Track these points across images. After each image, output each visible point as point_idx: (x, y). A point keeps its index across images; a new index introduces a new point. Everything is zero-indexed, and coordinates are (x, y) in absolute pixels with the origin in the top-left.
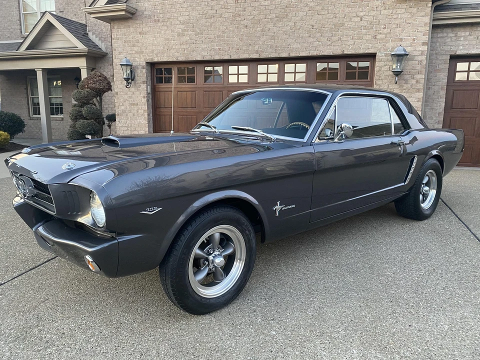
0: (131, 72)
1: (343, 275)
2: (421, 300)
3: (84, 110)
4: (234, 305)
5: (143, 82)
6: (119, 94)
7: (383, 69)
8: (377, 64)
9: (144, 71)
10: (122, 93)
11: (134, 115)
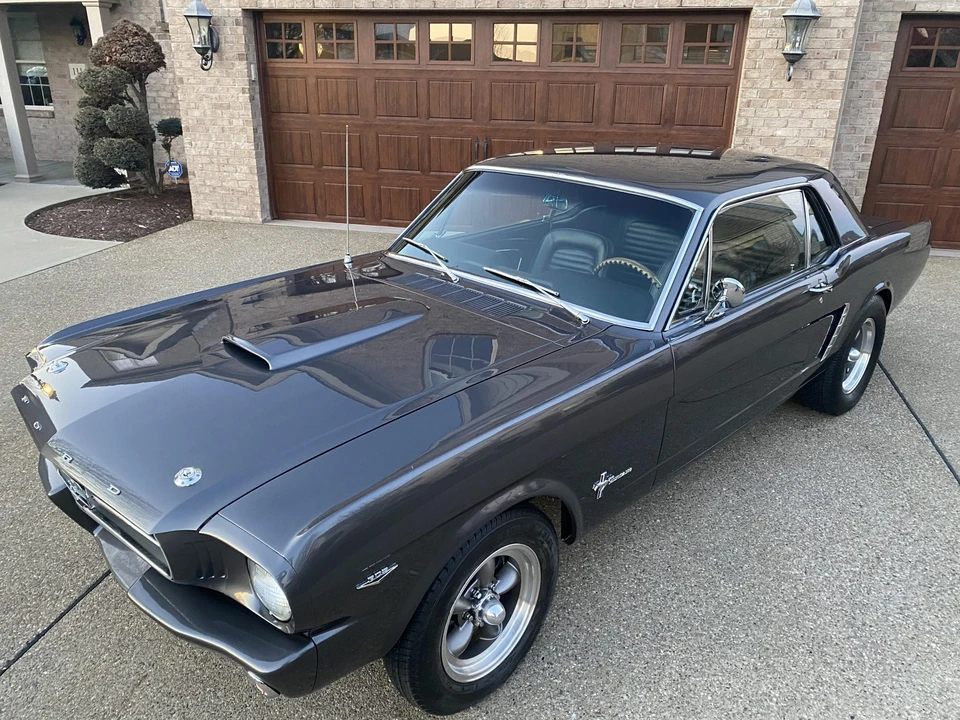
0: (210, 31)
1: (712, 582)
2: (864, 647)
3: (109, 116)
4: (518, 677)
5: (240, 57)
6: (185, 81)
7: (763, 45)
8: (751, 33)
9: (240, 29)
10: (192, 81)
11: (223, 131)
